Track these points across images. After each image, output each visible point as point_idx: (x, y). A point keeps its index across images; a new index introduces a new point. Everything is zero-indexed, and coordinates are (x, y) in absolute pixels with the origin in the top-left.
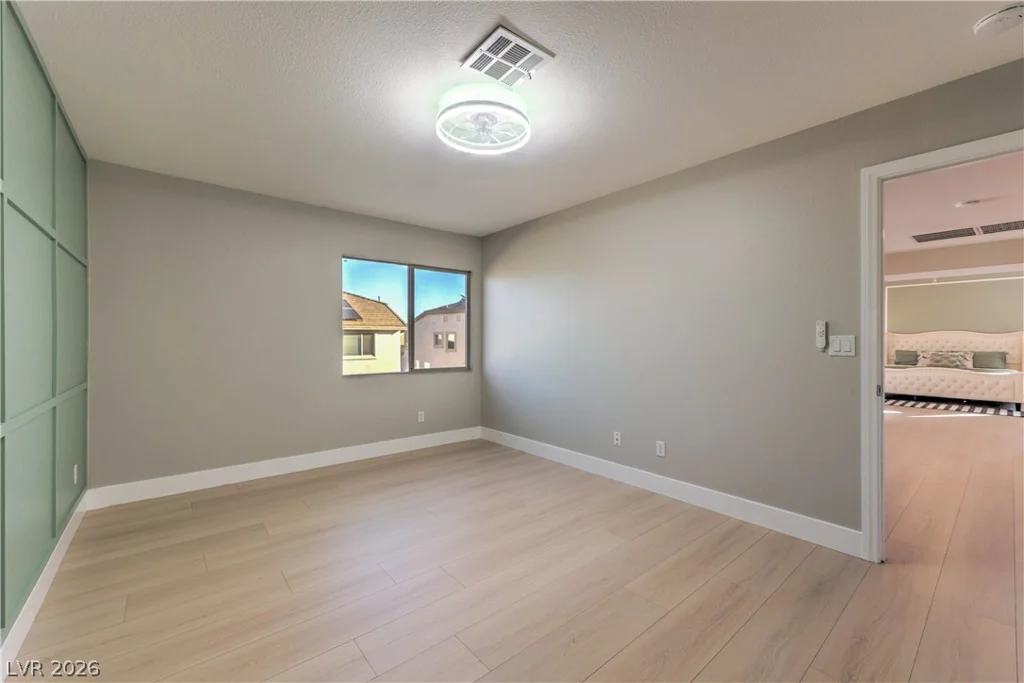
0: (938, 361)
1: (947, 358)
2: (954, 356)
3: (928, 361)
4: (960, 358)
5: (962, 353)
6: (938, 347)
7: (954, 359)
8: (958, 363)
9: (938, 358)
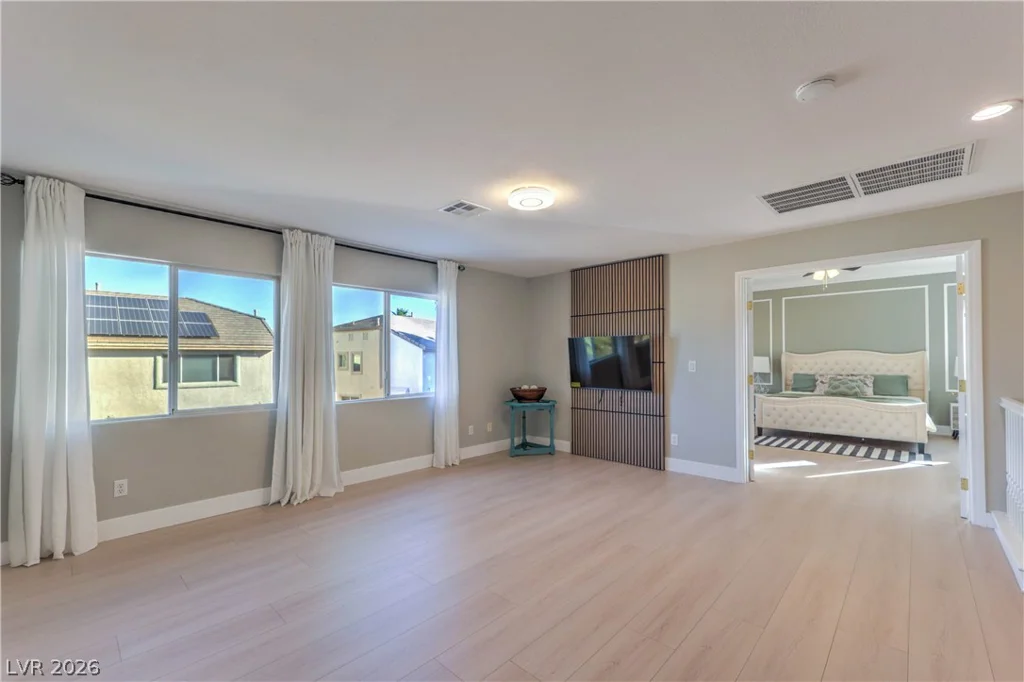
0: (836, 388)
1: (844, 384)
2: (852, 381)
3: (825, 388)
4: (860, 383)
5: (862, 378)
6: (837, 369)
7: (854, 384)
8: (857, 390)
9: (837, 383)
